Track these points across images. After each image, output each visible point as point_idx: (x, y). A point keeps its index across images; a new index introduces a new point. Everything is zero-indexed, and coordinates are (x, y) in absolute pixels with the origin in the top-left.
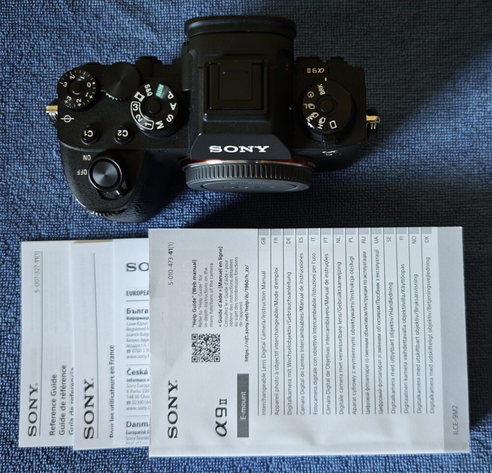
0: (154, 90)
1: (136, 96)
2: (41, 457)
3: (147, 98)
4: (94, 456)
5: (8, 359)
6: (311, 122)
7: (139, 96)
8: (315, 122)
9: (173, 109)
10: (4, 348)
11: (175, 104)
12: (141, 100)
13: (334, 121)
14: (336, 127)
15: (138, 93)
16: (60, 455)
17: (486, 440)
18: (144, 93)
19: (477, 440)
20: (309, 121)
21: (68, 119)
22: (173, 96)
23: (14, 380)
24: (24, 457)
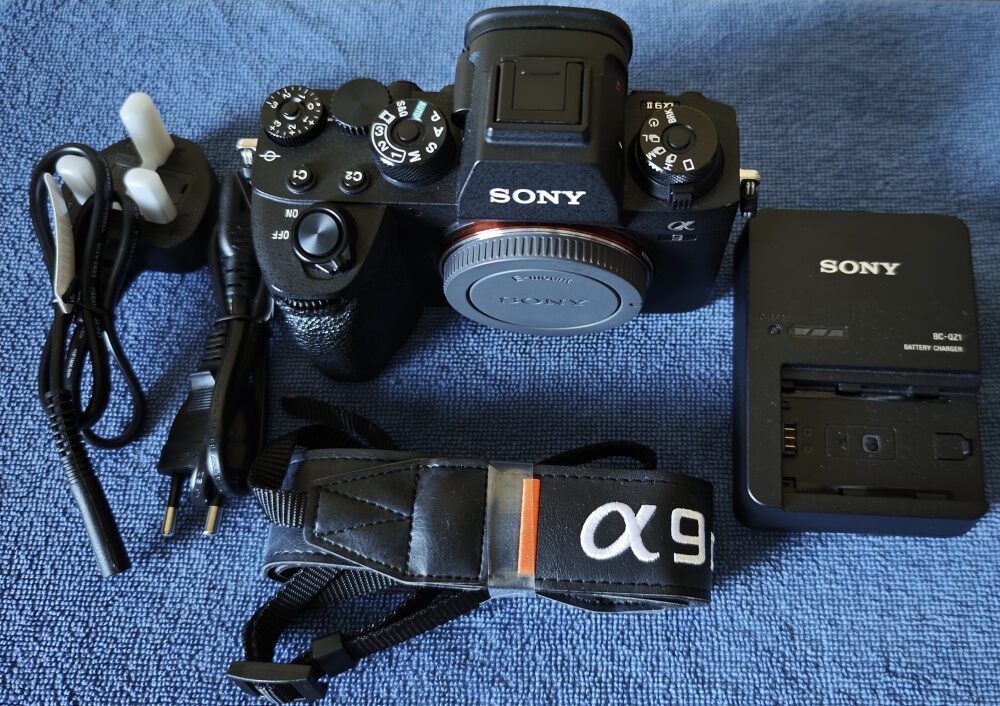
0: (411, 108)
1: (382, 116)
2: (59, 693)
3: (398, 121)
4: (154, 697)
5: (35, 520)
6: (654, 160)
7: (387, 117)
8: (660, 161)
9: (438, 135)
10: (32, 503)
11: (442, 129)
12: (389, 121)
13: (690, 160)
14: (693, 168)
15: (386, 112)
16: (94, 690)
17: (860, 695)
18: (394, 111)
19: (845, 693)
20: (650, 158)
21: (270, 156)
22: (439, 118)
23: (39, 554)
24: (30, 690)
